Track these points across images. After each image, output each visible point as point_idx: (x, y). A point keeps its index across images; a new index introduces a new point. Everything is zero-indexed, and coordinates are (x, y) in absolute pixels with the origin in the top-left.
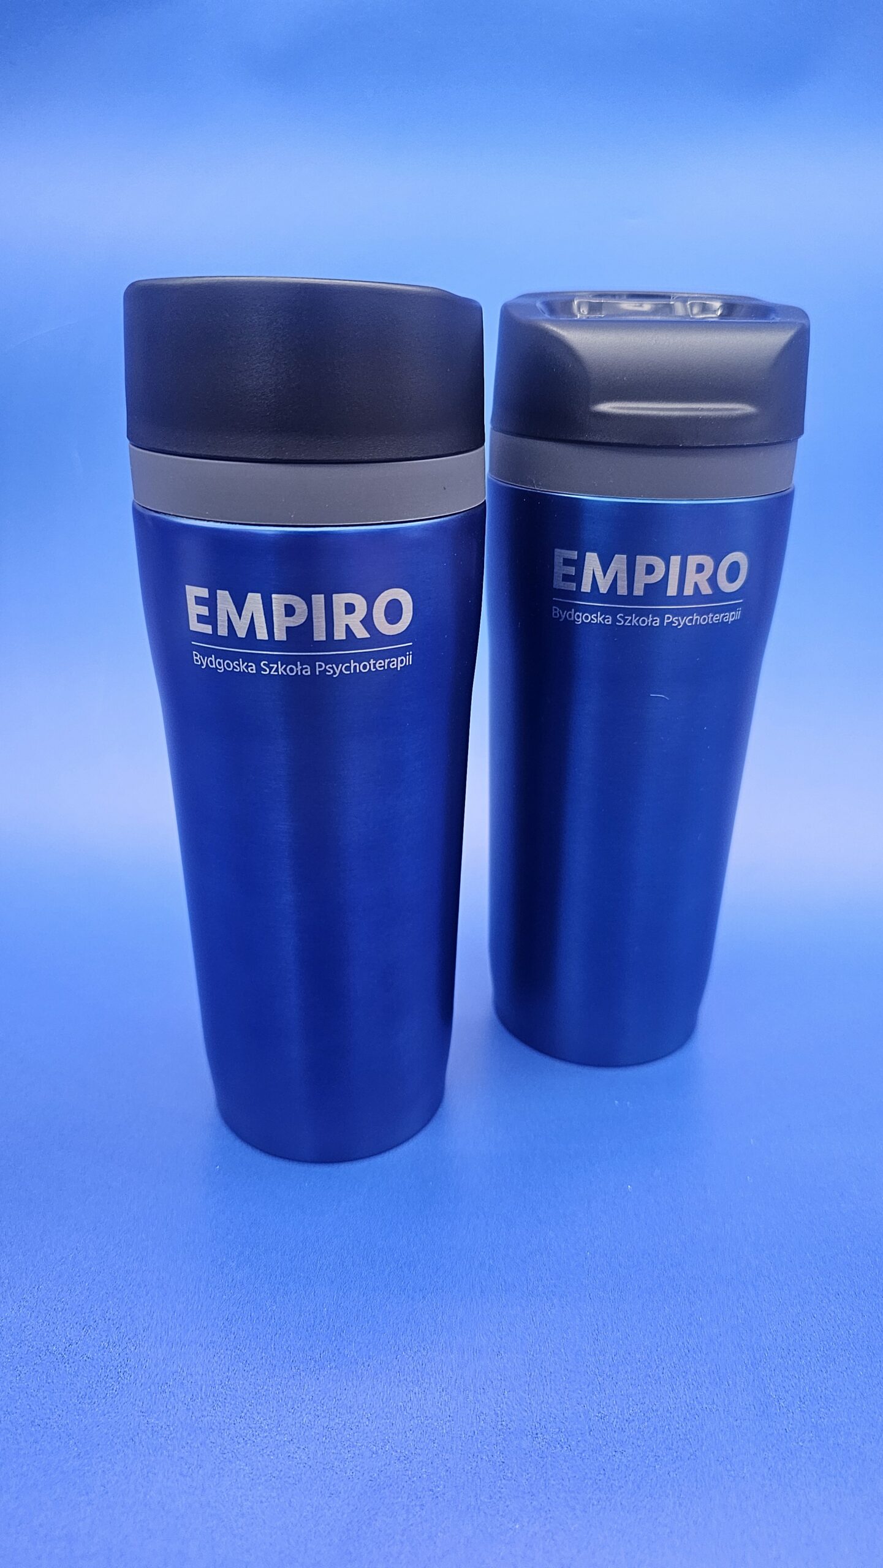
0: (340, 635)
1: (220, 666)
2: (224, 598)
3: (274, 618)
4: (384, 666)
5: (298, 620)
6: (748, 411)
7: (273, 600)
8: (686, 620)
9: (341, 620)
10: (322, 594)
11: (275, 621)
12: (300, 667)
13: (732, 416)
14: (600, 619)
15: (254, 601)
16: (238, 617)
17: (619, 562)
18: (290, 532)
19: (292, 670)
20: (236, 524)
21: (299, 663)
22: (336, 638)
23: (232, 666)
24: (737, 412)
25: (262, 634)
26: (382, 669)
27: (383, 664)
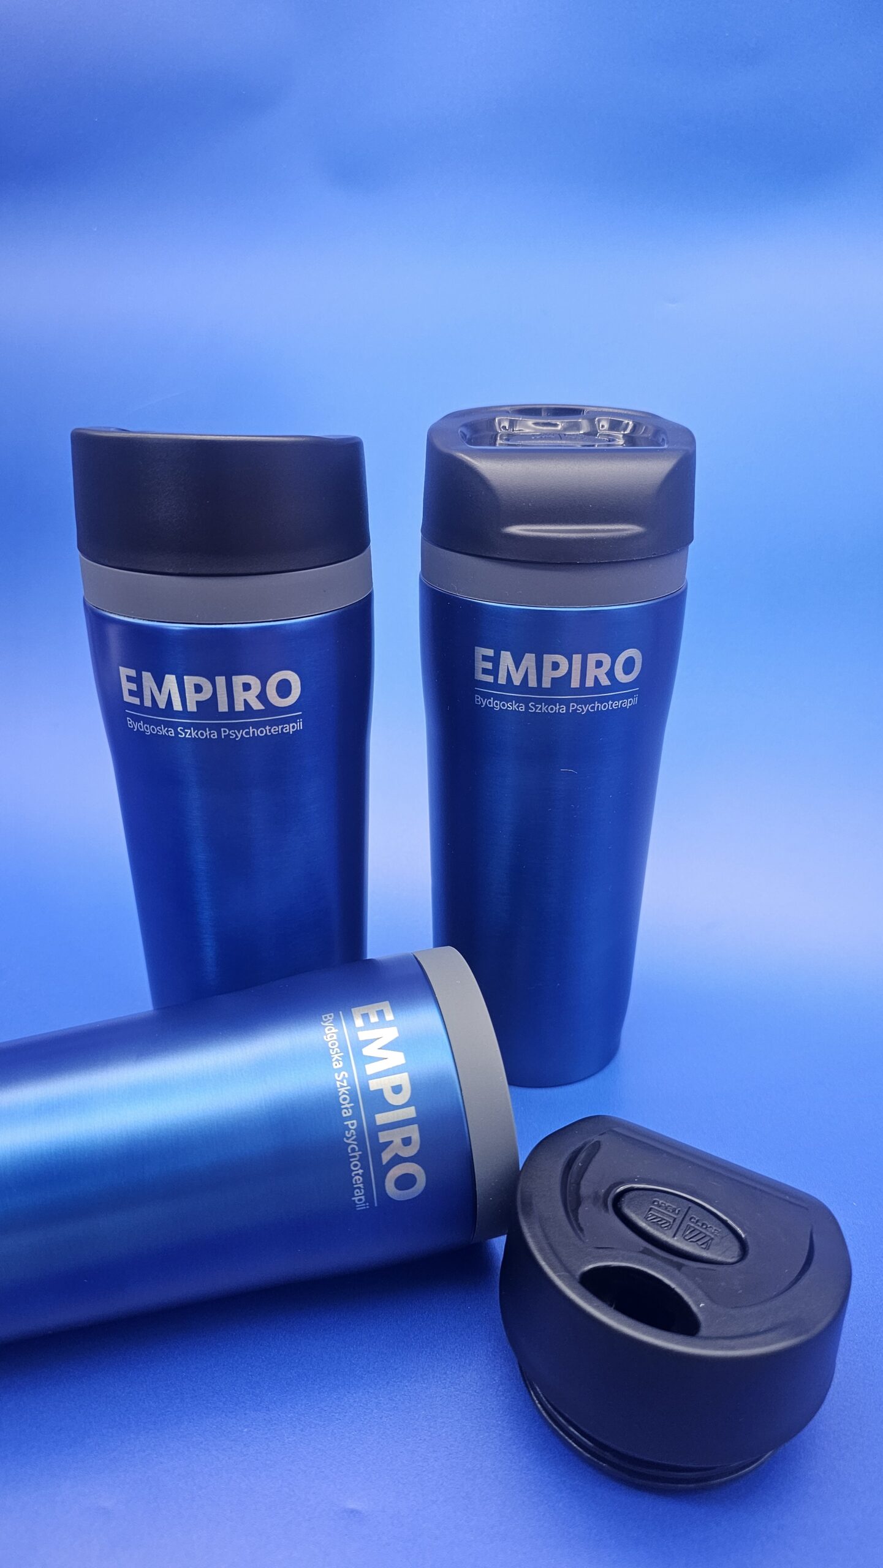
0: (239, 707)
1: (147, 729)
2: (147, 678)
3: (187, 695)
4: (278, 731)
5: (206, 695)
6: (637, 531)
7: (185, 681)
8: (588, 706)
9: (240, 696)
10: (223, 676)
11: (187, 697)
12: (208, 732)
13: (623, 536)
14: (515, 707)
15: (170, 681)
16: (159, 693)
17: (529, 660)
18: (196, 628)
19: (202, 734)
20: (154, 621)
21: (207, 729)
22: (236, 710)
23: (156, 731)
24: (626, 532)
25: (177, 706)
26: (277, 733)
27: (277, 730)
